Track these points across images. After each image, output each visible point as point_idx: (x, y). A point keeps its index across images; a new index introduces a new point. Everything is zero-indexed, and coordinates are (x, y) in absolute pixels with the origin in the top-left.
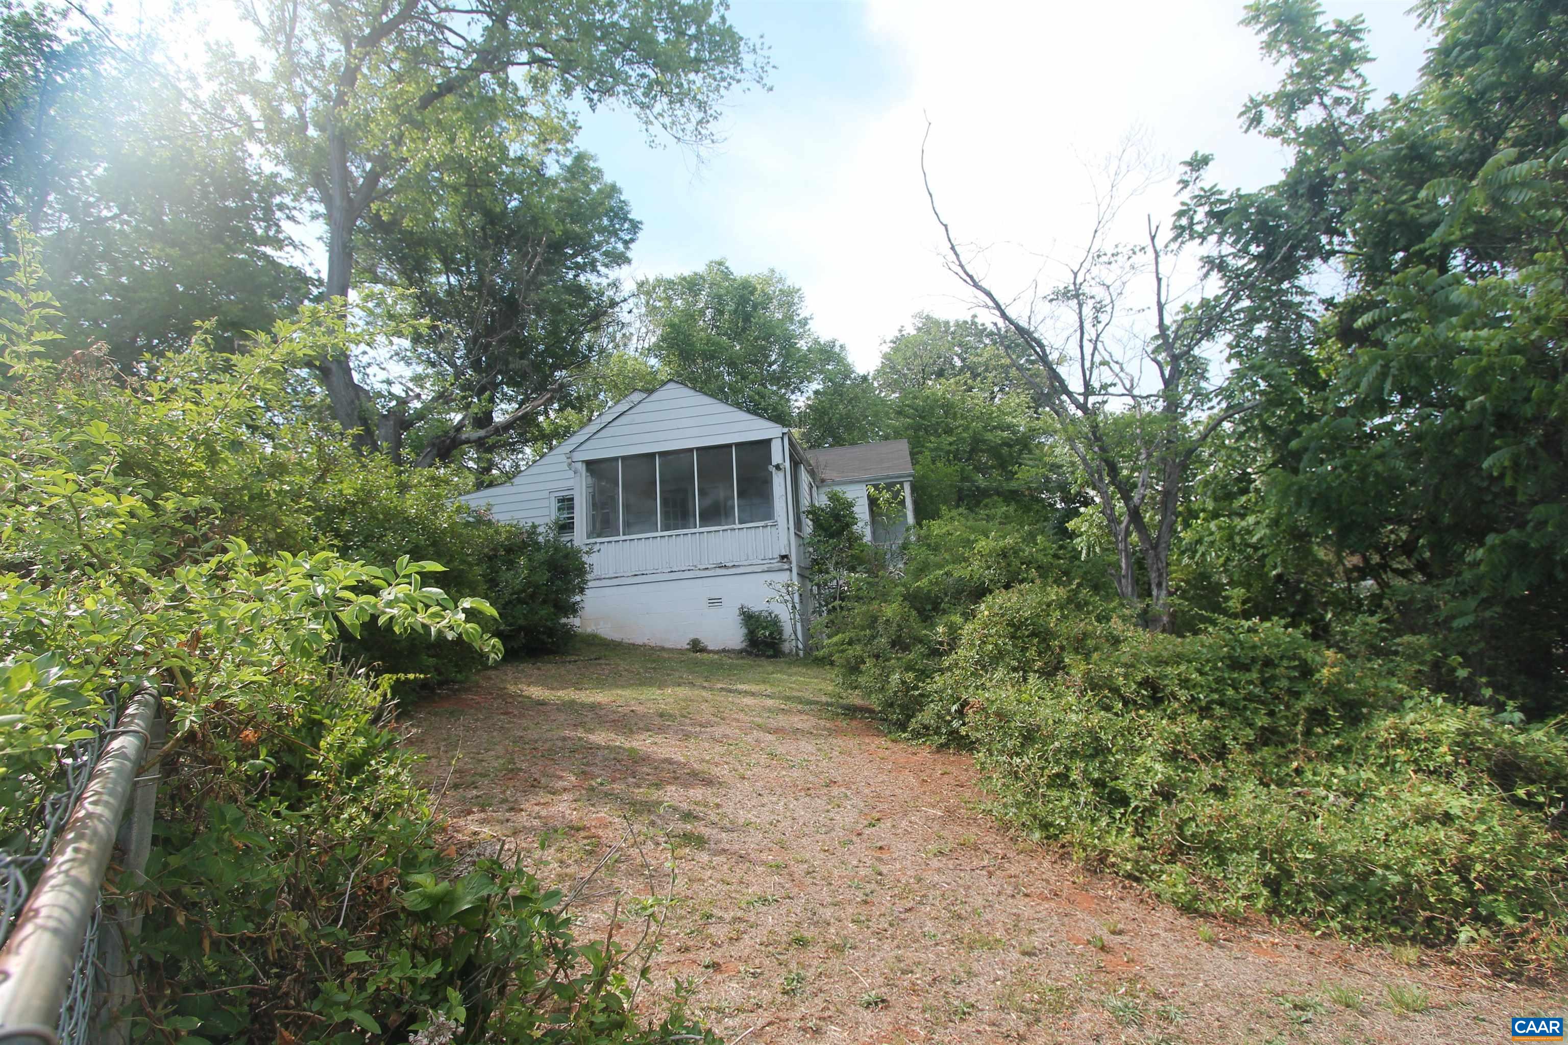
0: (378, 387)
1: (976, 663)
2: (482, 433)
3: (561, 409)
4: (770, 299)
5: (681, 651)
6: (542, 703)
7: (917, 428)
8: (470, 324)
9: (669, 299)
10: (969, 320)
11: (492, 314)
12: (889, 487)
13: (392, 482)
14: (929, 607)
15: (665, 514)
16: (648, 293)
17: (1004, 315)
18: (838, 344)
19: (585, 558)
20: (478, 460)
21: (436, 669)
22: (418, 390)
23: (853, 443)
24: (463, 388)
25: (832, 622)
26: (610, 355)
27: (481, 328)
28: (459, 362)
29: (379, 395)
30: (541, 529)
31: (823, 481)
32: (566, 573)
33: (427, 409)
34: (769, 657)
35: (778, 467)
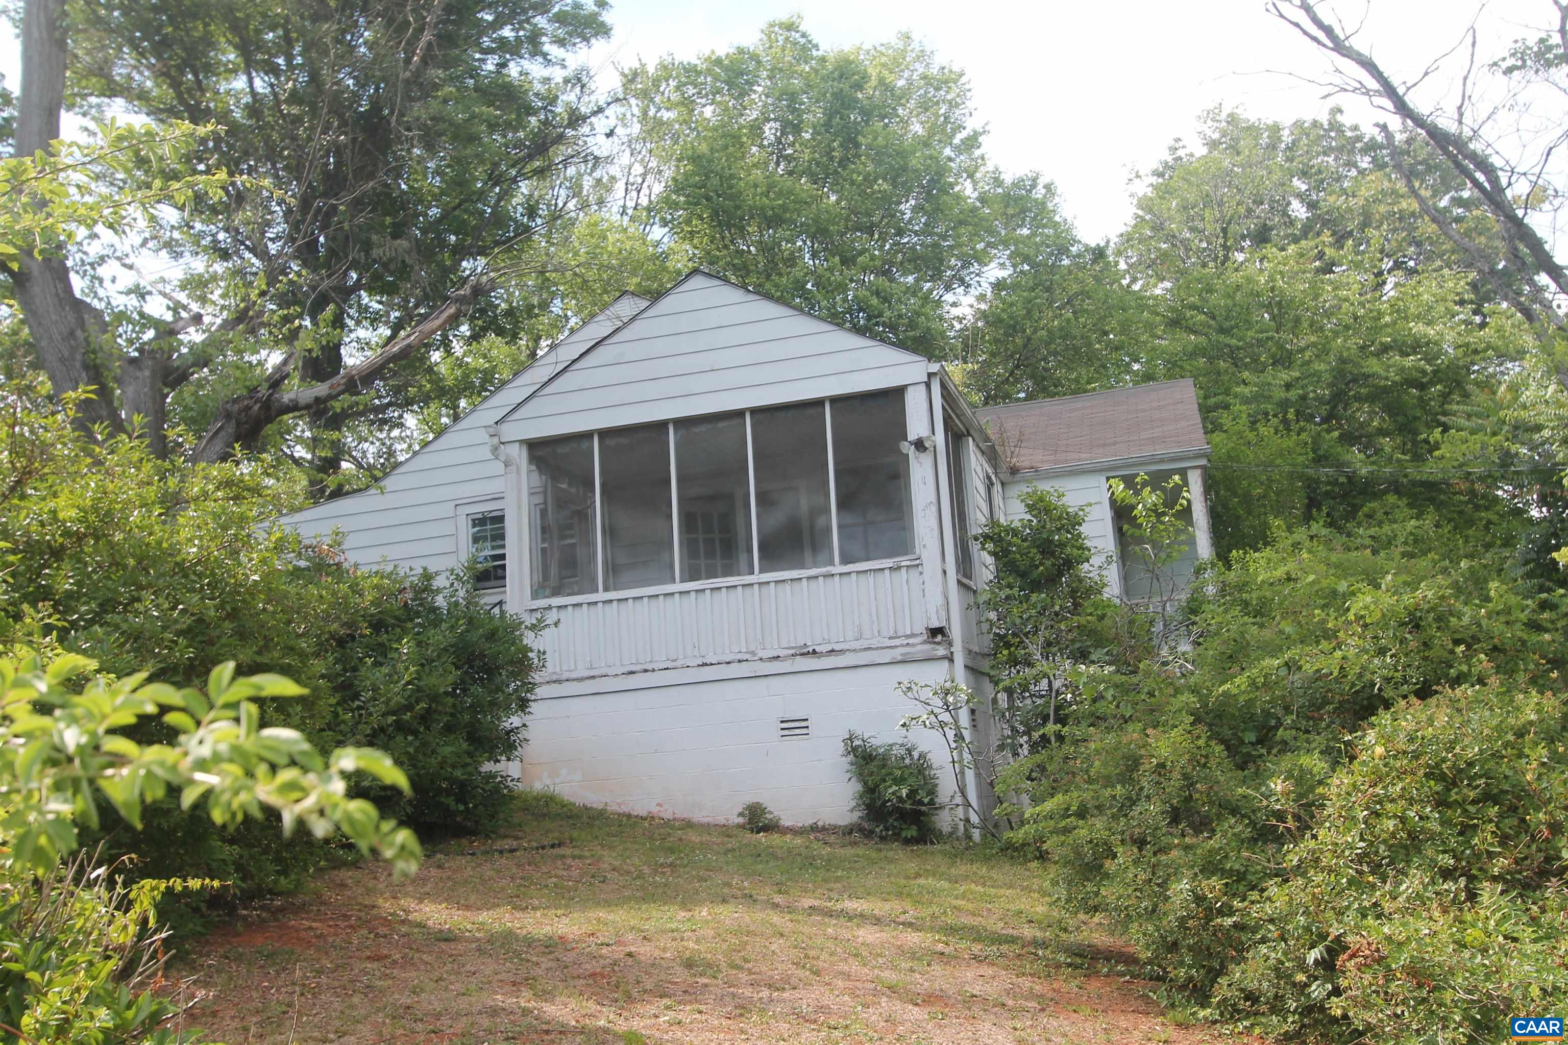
0: (121, 302)
1: (1360, 859)
2: (321, 389)
3: (475, 337)
4: (901, 97)
5: (725, 830)
6: (447, 938)
7: (1212, 354)
8: (296, 170)
9: (688, 104)
10: (1324, 119)
11: (338, 150)
12: (1157, 480)
13: (151, 493)
14: (1250, 737)
15: (690, 547)
16: (645, 95)
17: (1402, 108)
18: (1042, 182)
19: (529, 639)
20: (314, 444)
21: (239, 868)
22: (195, 307)
23: (1078, 391)
24: (284, 301)
25: (1042, 768)
26: (573, 222)
27: (315, 177)
28: (273, 248)
29: (121, 317)
30: (440, 582)
31: (1014, 471)
32: (491, 671)
33: (216, 344)
34: (907, 842)
35: (919, 445)
